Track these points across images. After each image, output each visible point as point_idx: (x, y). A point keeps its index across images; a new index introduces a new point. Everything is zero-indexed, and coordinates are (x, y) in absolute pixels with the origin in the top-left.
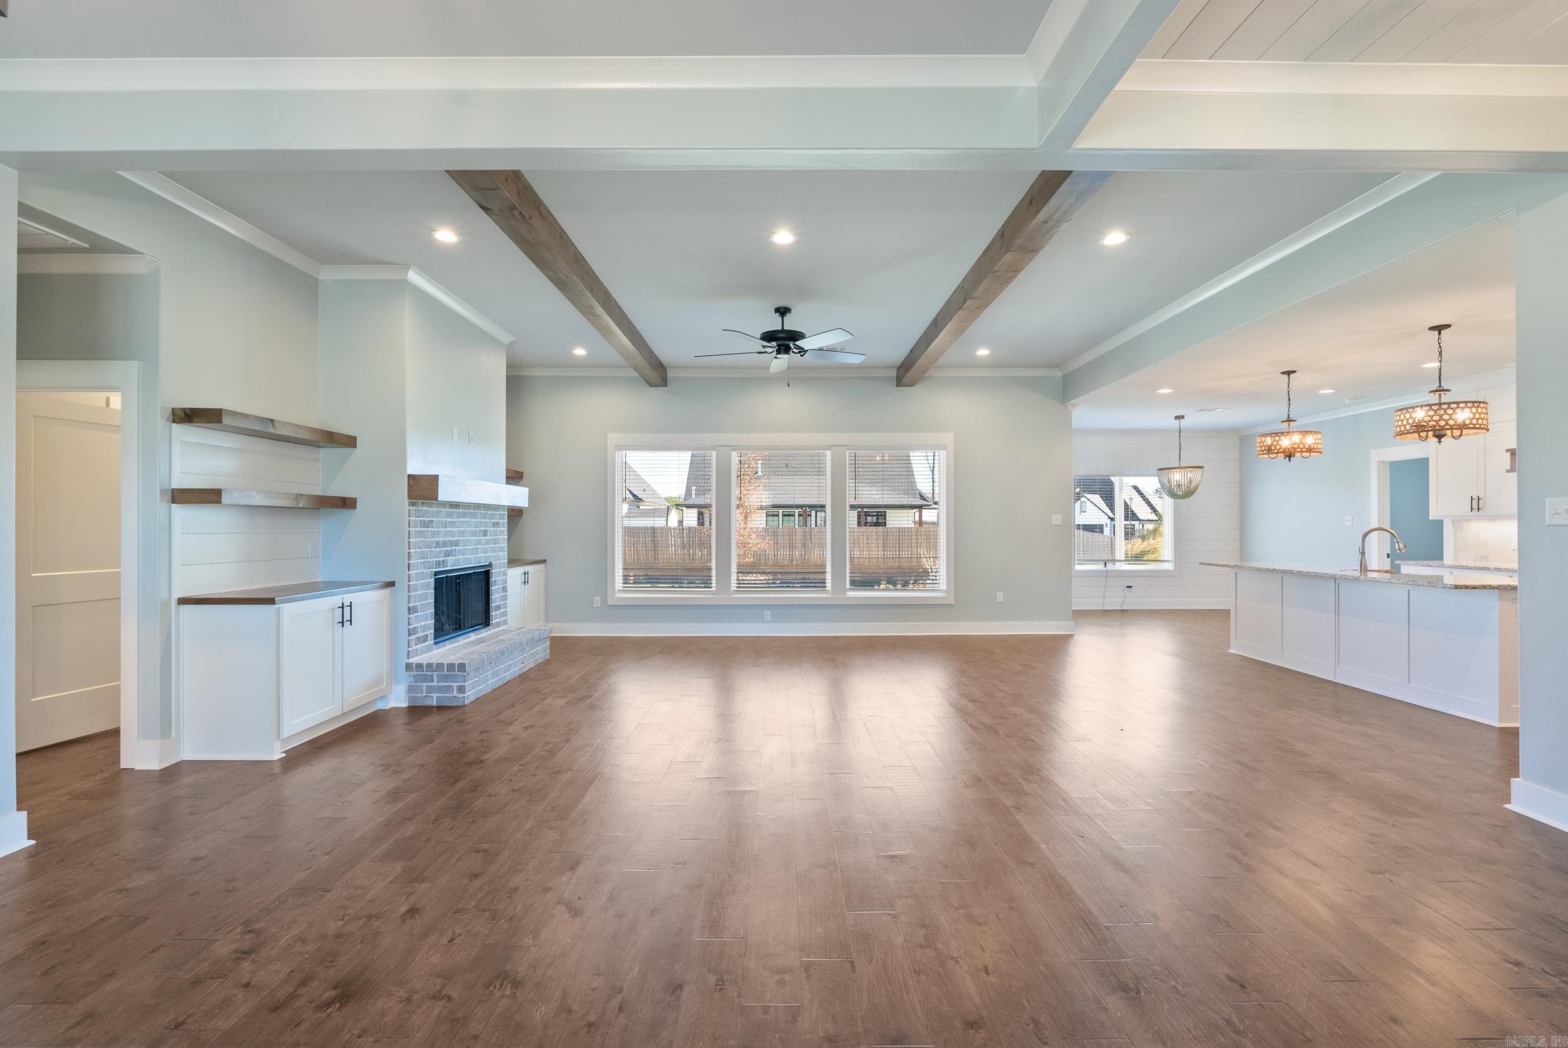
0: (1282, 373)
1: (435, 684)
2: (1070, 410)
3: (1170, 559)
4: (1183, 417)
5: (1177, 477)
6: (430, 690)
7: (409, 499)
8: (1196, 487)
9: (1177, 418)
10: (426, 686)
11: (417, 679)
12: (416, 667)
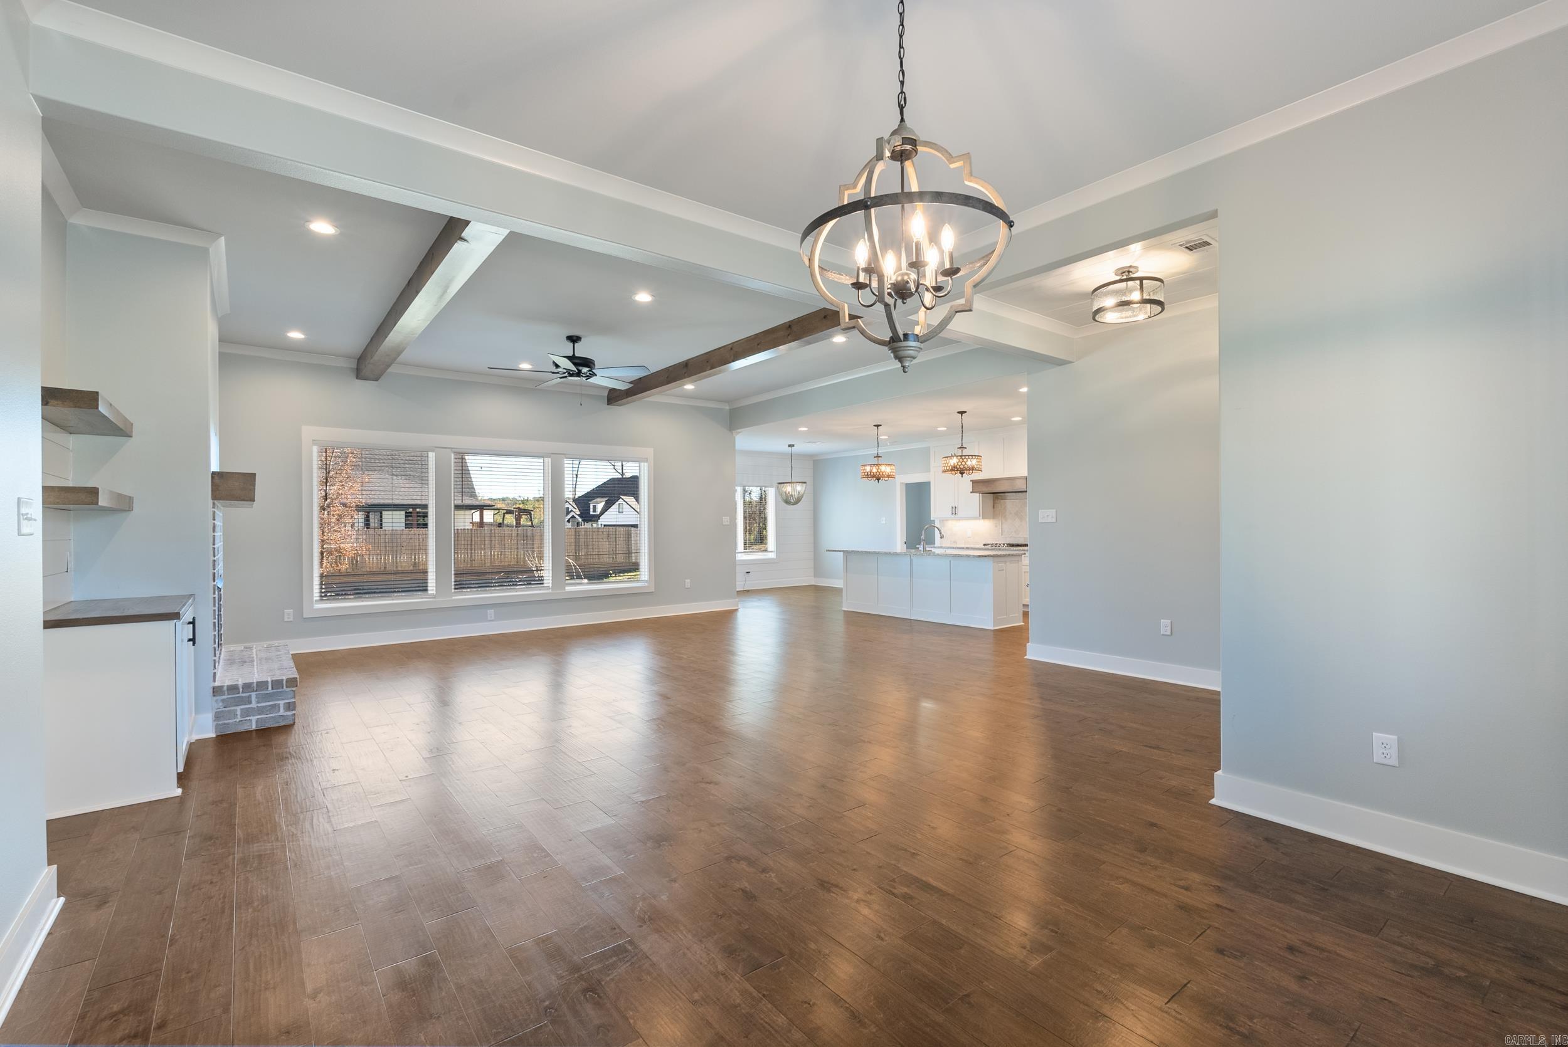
0: (874, 426)
1: (254, 705)
2: (734, 435)
3: (773, 550)
4: (793, 446)
5: (788, 489)
6: (247, 713)
7: (213, 500)
8: (802, 496)
9: (789, 446)
10: (242, 710)
11: (226, 703)
12: (227, 690)
